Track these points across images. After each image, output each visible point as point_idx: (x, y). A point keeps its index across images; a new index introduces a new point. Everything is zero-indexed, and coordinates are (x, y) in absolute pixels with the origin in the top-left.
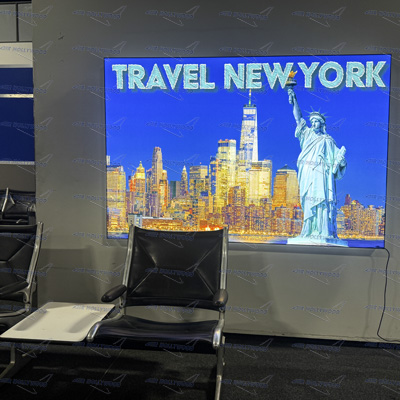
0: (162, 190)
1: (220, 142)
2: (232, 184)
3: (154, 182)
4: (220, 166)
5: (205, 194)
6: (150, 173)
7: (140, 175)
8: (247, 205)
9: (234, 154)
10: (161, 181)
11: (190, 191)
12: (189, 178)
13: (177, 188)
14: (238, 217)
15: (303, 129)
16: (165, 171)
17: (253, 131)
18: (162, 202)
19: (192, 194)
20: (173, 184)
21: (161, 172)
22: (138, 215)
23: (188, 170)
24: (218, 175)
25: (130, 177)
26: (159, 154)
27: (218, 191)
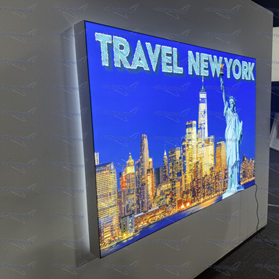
0: (150, 180)
1: (187, 123)
2: (195, 161)
3: (143, 173)
4: (188, 145)
5: (179, 174)
6: (139, 165)
7: (130, 170)
8: (203, 176)
9: (195, 133)
10: (148, 170)
11: (170, 174)
12: (169, 162)
13: (161, 174)
14: (199, 188)
15: (227, 109)
16: (151, 160)
17: (205, 112)
18: (150, 193)
19: (171, 177)
20: (157, 172)
21: (148, 161)
22: (130, 216)
23: (168, 155)
24: (187, 154)
25: (120, 175)
26: (146, 142)
27: (188, 169)
